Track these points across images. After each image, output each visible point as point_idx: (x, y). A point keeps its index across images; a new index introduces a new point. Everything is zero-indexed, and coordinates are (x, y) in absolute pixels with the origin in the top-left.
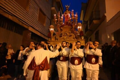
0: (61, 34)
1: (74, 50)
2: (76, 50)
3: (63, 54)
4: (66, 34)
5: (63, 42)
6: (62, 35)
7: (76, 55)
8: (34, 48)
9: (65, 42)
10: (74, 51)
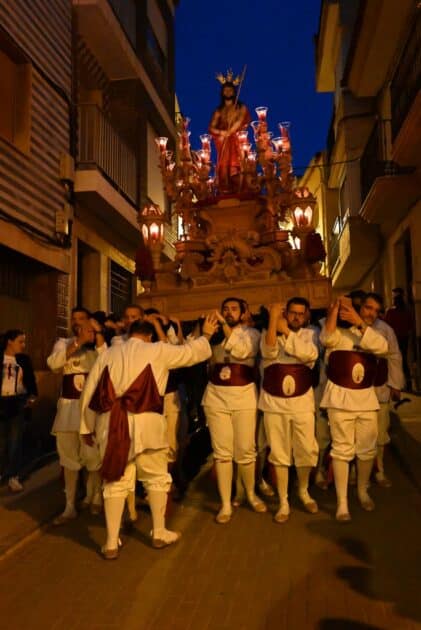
0: (202, 248)
1: (279, 334)
2: (287, 337)
3: (233, 353)
4: (234, 251)
5: (230, 305)
6: (209, 259)
7: (288, 355)
8: (99, 337)
9: (236, 304)
10: (279, 338)
